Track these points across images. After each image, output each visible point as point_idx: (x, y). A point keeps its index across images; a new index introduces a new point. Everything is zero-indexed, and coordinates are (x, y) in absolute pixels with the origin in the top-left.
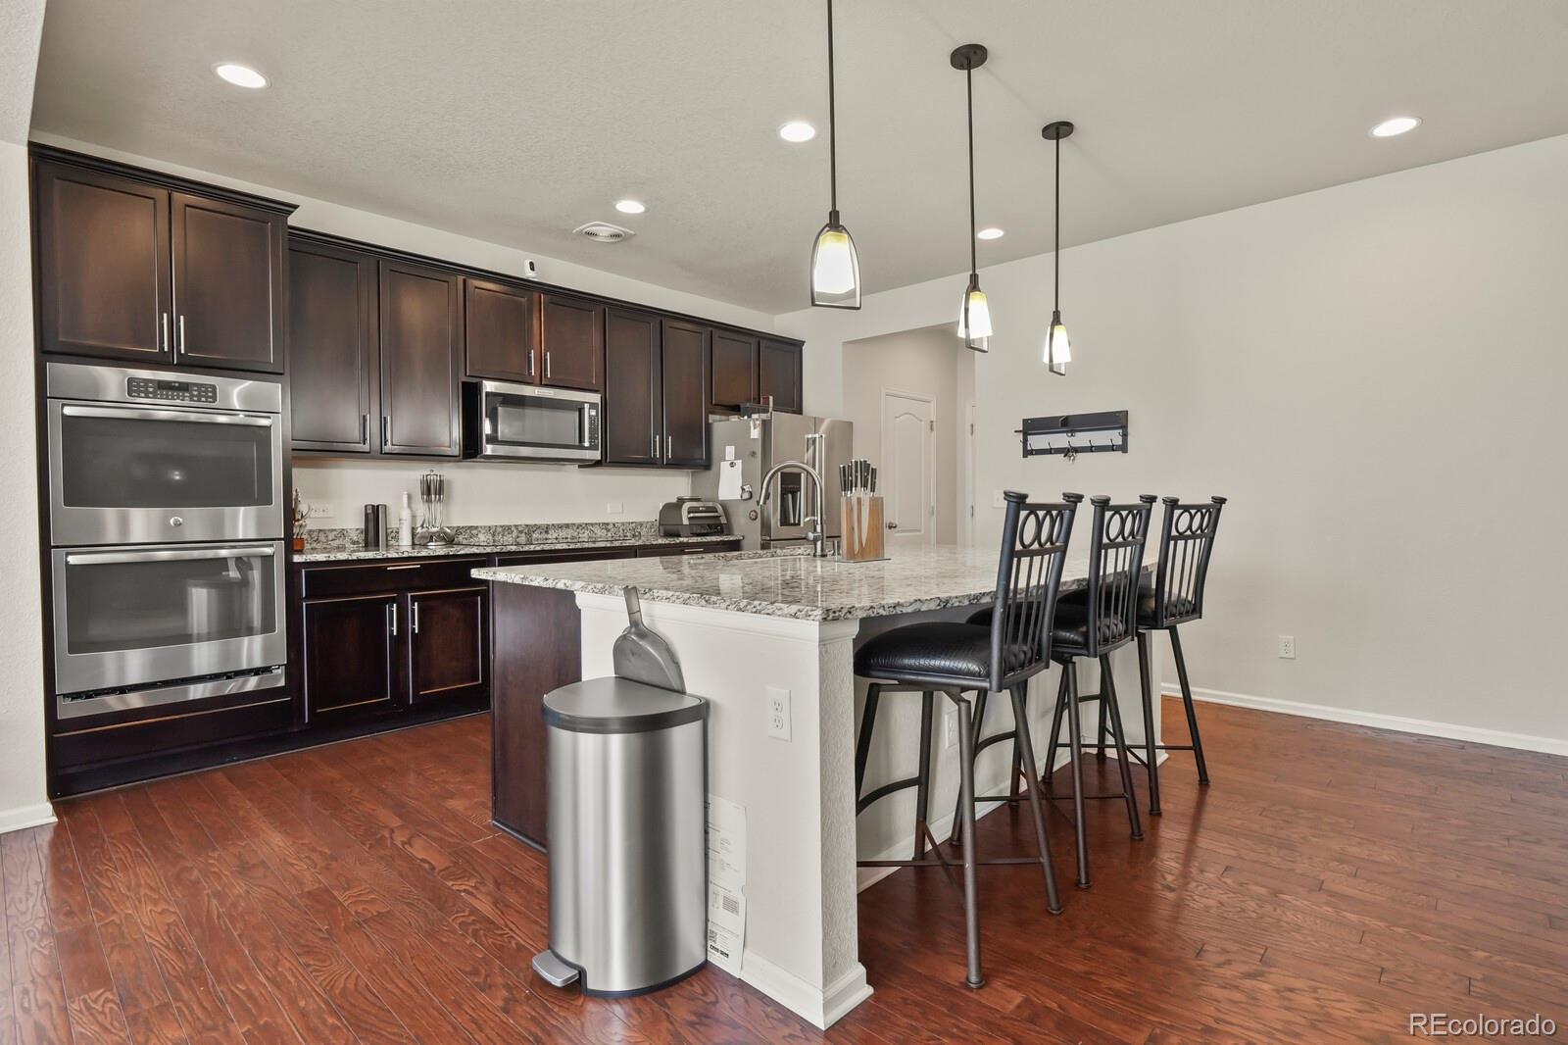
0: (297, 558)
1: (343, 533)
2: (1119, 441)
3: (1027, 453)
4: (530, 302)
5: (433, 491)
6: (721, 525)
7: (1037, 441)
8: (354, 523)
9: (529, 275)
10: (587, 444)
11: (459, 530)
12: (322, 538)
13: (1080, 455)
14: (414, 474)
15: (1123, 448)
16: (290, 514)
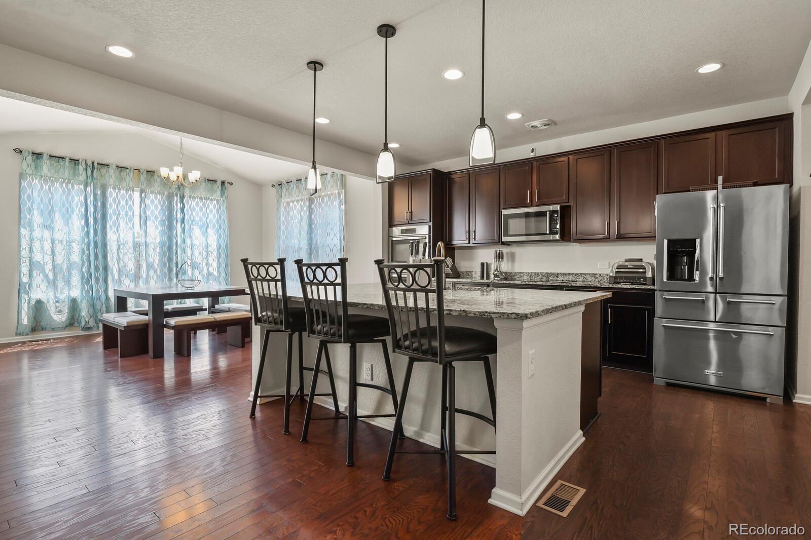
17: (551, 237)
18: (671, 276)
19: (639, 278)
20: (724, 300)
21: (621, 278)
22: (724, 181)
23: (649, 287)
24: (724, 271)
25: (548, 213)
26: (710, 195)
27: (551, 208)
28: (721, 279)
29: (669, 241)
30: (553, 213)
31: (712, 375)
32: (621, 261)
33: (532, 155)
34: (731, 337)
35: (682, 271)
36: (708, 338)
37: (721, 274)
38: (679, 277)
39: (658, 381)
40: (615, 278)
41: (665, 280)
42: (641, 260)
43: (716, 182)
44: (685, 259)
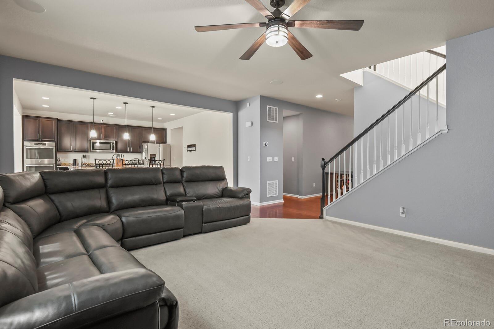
0: (57, 166)
1: (70, 163)
2: (194, 149)
3: (187, 151)
4: (102, 127)
5: (85, 157)
6: (141, 163)
7: (189, 149)
8: (72, 162)
9: (102, 122)
10: (111, 149)
11: (90, 164)
12: (66, 164)
13: (192, 152)
14: (81, 155)
15: (195, 150)
16: (56, 160)
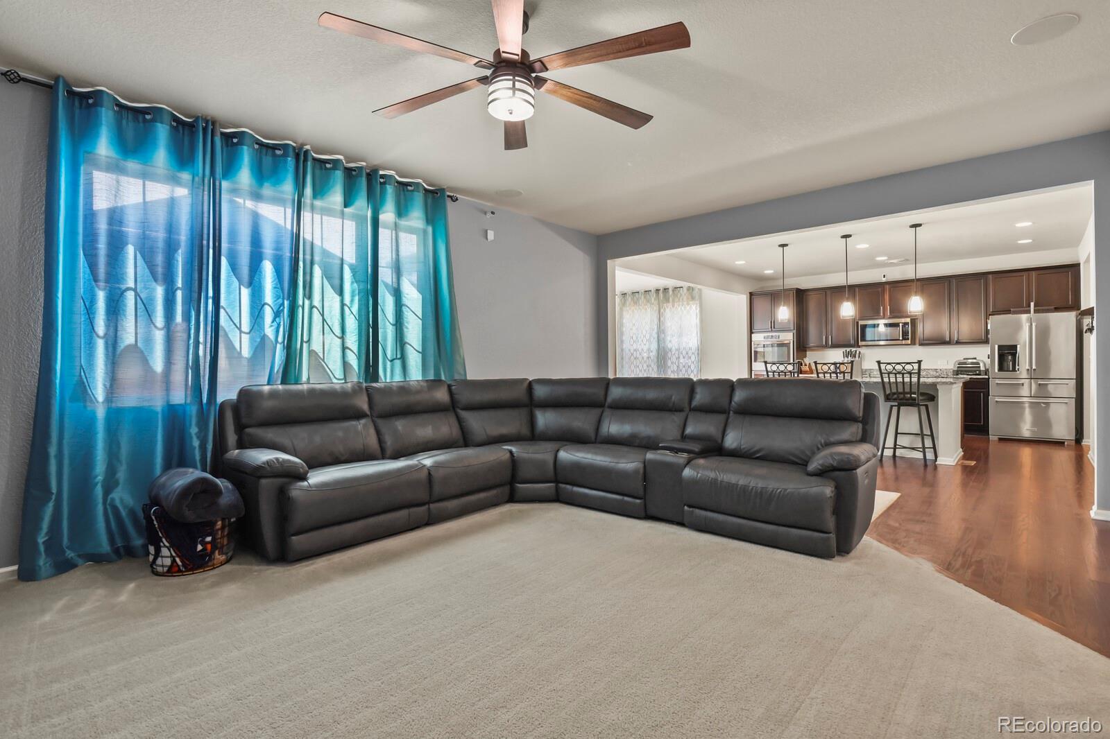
17: (904, 342)
18: (1001, 369)
19: (975, 371)
20: (1036, 383)
21: (962, 371)
22: (1035, 306)
23: (983, 377)
24: (1036, 365)
25: (901, 324)
26: (1024, 317)
27: (903, 320)
28: (1035, 370)
29: (999, 346)
30: (905, 324)
31: (1026, 430)
32: (961, 358)
33: (884, 280)
34: (1041, 406)
35: (1008, 366)
36: (1024, 408)
37: (1034, 367)
38: (1006, 369)
39: (993, 438)
40: (957, 371)
41: (996, 371)
42: (975, 359)
43: (1029, 306)
44: (1010, 357)
